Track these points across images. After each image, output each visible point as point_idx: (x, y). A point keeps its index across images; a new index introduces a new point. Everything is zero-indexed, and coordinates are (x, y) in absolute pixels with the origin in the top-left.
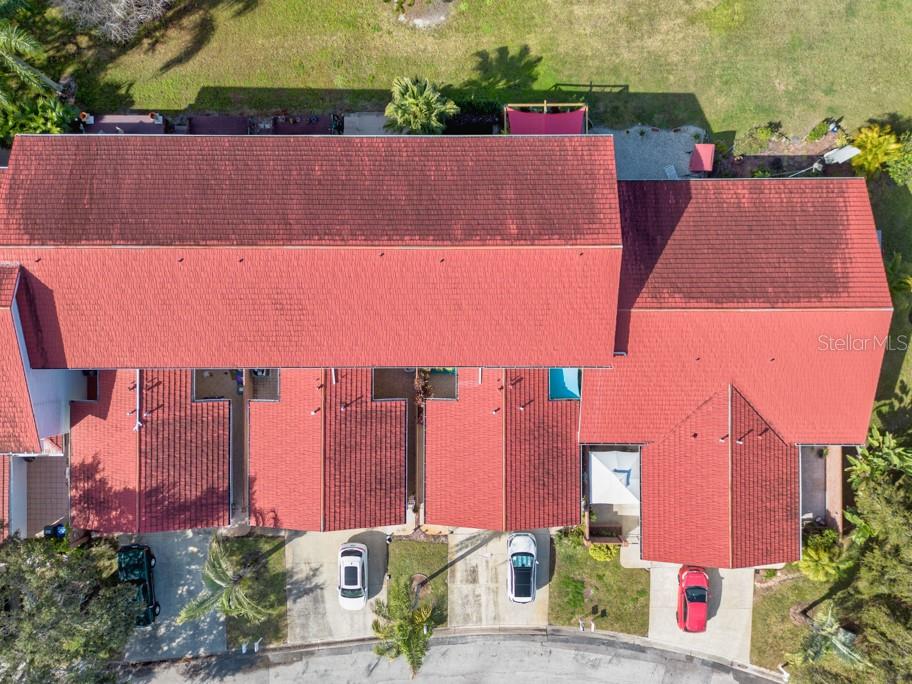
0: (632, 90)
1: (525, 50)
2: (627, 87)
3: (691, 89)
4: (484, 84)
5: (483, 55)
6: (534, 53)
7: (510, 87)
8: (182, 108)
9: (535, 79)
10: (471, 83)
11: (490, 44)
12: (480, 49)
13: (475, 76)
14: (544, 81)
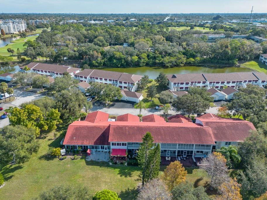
0: (99, 167)
1: (121, 176)
2: (100, 167)
3: (87, 166)
4: (130, 171)
5: (130, 177)
6: (119, 175)
7: (124, 170)
8: (195, 169)
9: (119, 171)
10: (133, 171)
11: (129, 178)
12: (131, 178)
13: (132, 173)
14: (117, 170)
